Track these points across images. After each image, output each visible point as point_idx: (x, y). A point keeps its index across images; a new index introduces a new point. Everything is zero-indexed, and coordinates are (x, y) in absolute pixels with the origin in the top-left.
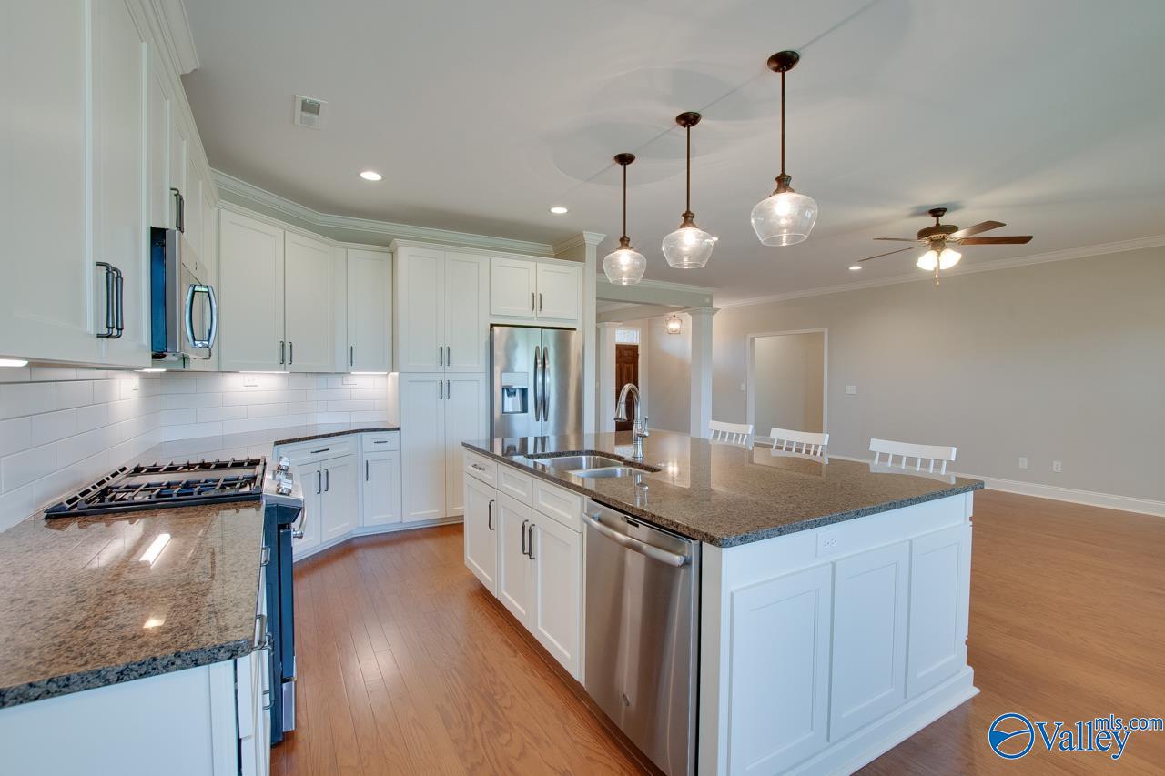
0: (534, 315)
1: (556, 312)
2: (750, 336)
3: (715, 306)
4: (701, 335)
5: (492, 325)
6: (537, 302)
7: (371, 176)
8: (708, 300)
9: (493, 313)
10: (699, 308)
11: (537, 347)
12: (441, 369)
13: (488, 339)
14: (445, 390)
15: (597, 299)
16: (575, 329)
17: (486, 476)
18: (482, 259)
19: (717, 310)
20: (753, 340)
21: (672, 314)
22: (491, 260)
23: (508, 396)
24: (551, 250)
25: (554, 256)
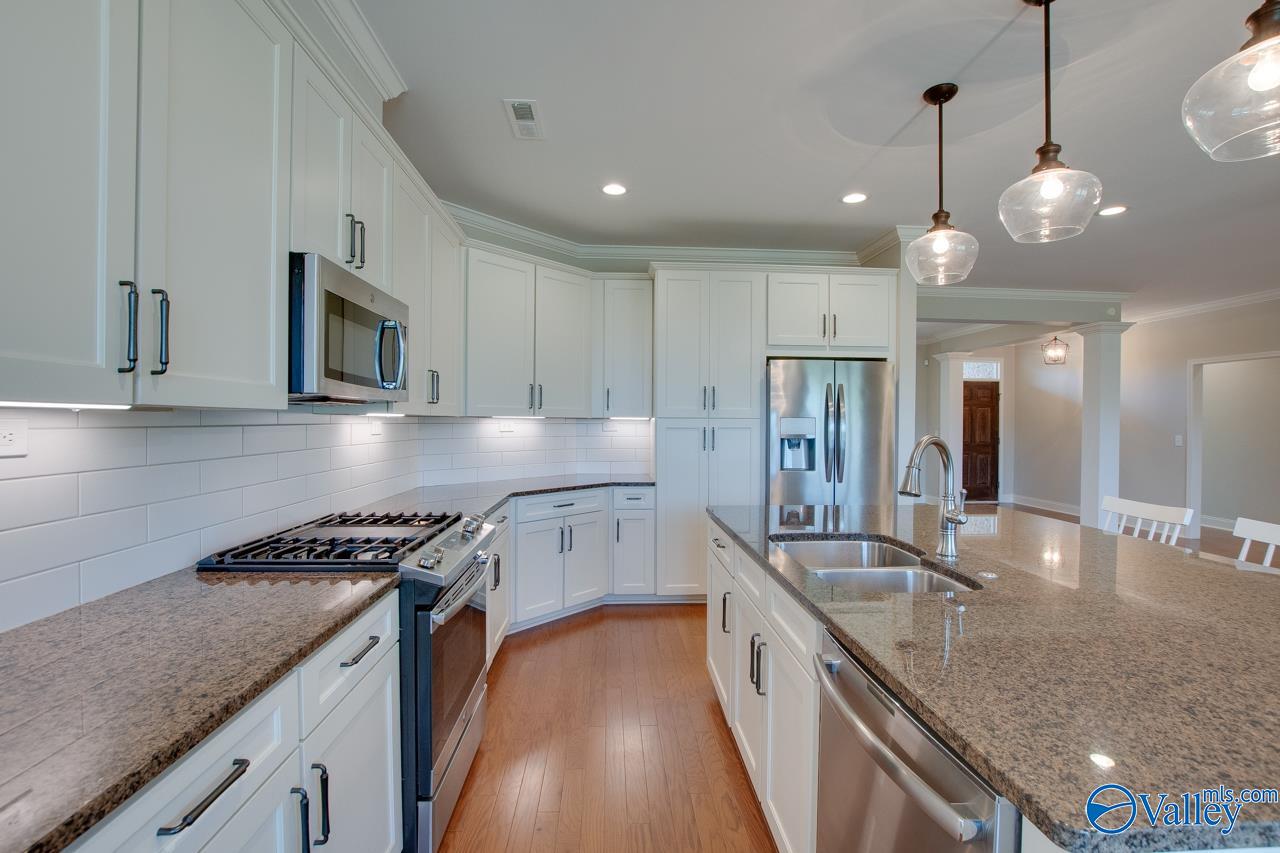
0: (827, 344)
1: (856, 339)
2: (1191, 362)
3: (1123, 320)
4: (1101, 366)
5: (769, 359)
6: (829, 325)
7: (614, 189)
8: (1112, 311)
9: (770, 343)
10: (1097, 325)
11: (829, 385)
12: (704, 413)
13: (764, 377)
14: (709, 439)
15: (918, 320)
16: (885, 360)
17: (725, 555)
18: (758, 277)
19: (1128, 325)
20: (1198, 368)
21: (1051, 336)
22: (767, 276)
23: (790, 448)
24: (855, 257)
25: (862, 266)
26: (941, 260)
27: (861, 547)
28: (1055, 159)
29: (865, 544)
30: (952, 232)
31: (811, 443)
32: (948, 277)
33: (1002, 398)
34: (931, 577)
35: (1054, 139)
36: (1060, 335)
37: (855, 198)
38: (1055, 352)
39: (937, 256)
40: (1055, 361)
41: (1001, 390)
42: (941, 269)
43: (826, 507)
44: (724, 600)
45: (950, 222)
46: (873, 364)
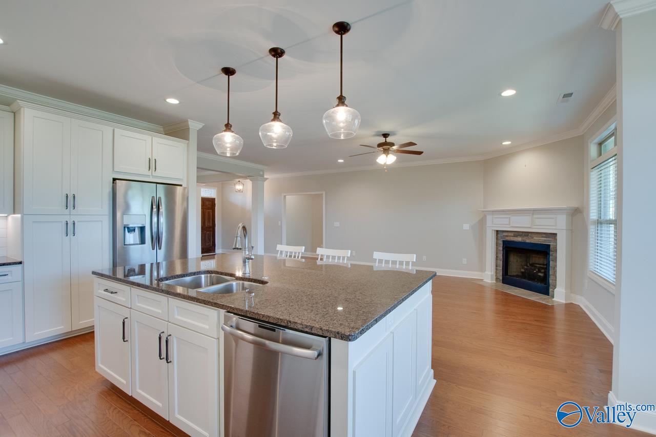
0: (151, 174)
1: (165, 173)
2: (283, 195)
3: (265, 177)
4: (257, 193)
5: (114, 180)
6: (152, 164)
8: (261, 173)
9: (115, 170)
10: (256, 177)
11: (153, 197)
12: (67, 212)
13: (111, 190)
14: (70, 229)
16: (181, 186)
18: (107, 130)
19: (267, 179)
20: (285, 196)
21: (238, 180)
22: (114, 130)
23: (129, 232)
24: (162, 129)
25: (165, 134)
26: (228, 145)
27: (200, 278)
28: (278, 118)
29: (203, 276)
30: (233, 134)
31: (142, 229)
32: (231, 153)
33: (216, 205)
34: (243, 284)
35: (278, 110)
36: (240, 180)
37: (173, 101)
38: (239, 187)
39: (226, 143)
40: (239, 191)
41: (216, 202)
42: (228, 149)
43: (152, 264)
44: (124, 323)
45: (232, 129)
46: (170, 187)
